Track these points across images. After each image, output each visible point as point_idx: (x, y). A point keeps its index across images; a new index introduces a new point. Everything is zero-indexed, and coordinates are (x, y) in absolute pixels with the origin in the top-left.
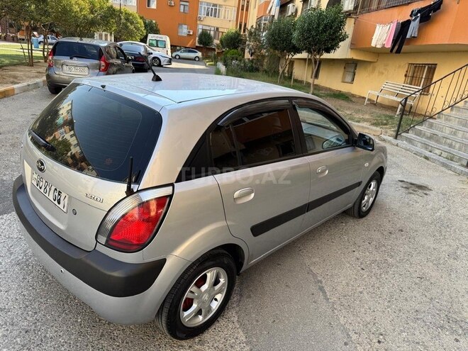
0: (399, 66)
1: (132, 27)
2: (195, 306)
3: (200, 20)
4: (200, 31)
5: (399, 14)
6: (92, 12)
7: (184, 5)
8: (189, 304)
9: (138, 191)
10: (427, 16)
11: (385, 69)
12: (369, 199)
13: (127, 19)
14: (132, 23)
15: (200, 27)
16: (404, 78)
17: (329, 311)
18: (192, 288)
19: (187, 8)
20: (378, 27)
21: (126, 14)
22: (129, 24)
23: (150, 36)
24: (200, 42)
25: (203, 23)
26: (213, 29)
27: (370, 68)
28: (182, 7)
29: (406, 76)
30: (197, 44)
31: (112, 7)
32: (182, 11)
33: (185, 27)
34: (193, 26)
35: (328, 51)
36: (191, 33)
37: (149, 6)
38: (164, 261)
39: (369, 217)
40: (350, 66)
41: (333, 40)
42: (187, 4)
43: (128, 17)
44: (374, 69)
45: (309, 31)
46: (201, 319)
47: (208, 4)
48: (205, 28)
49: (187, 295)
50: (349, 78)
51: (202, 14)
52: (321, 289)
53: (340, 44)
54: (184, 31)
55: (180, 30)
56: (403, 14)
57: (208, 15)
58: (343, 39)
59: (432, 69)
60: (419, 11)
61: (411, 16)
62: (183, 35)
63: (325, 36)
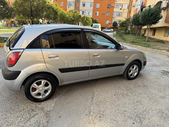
1: (88, 22)
2: (37, 91)
3: (113, 18)
4: (113, 22)
6: (73, 17)
7: (108, 13)
12: (133, 72)
13: (87, 19)
14: (88, 20)
15: (113, 20)
18: (34, 84)
19: (109, 14)
21: (86, 17)
22: (87, 21)
23: (94, 24)
24: (113, 26)
25: (114, 19)
26: (118, 21)
28: (107, 14)
30: (112, 26)
31: (80, 15)
32: (107, 15)
33: (108, 21)
34: (111, 20)
35: (155, 23)
36: (110, 23)
37: (96, 15)
38: (20, 72)
41: (156, 19)
42: (109, 13)
47: (117, 12)
49: (33, 86)
52: (93, 98)
53: (159, 20)
54: (108, 22)
55: (106, 22)
57: (116, 16)
58: (161, 18)
62: (107, 23)
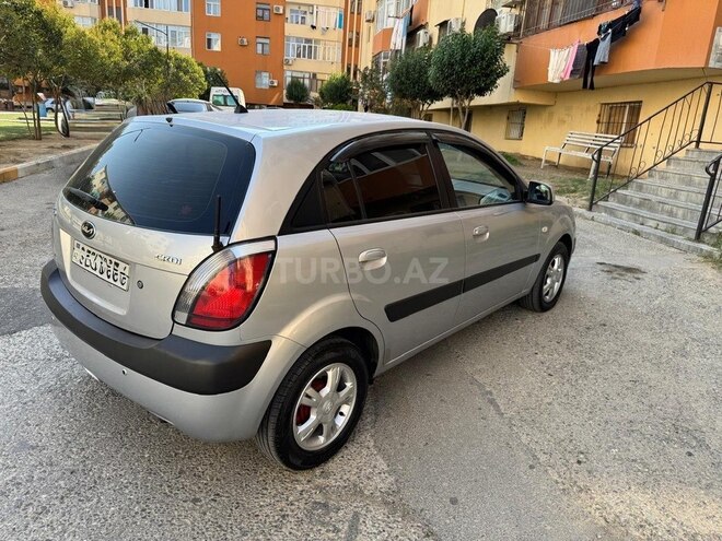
0: (588, 109)
1: (186, 78)
2: (313, 417)
3: (287, 64)
4: (289, 80)
5: (580, 33)
6: (126, 57)
7: (263, 44)
8: (304, 414)
9: (229, 245)
10: (621, 31)
11: (568, 115)
12: (553, 283)
13: (178, 67)
14: (186, 72)
15: (288, 74)
16: (596, 125)
17: (506, 429)
18: (308, 389)
19: (267, 48)
20: (552, 53)
21: (176, 59)
22: (181, 74)
23: (215, 91)
24: (290, 96)
25: (291, 68)
26: (307, 75)
27: (545, 115)
28: (260, 47)
29: (598, 122)
30: (285, 100)
31: (156, 49)
32: (260, 51)
33: (267, 74)
34: (278, 72)
35: (481, 92)
36: (276, 84)
37: (209, 47)
38: (268, 344)
39: (556, 310)
40: (516, 114)
41: (487, 76)
42: (267, 41)
43: (181, 65)
44: (551, 114)
45: (451, 65)
46: (322, 441)
47: (298, 40)
48: (294, 75)
49: (302, 400)
50: (515, 133)
51: (290, 55)
52: (492, 402)
53: (498, 82)
54: (265, 81)
55: (258, 81)
56: (588, 32)
57: (299, 56)
58: (502, 74)
59: (636, 108)
60: (610, 25)
61: (599, 33)
62: (263, 87)
63: (475, 71)
